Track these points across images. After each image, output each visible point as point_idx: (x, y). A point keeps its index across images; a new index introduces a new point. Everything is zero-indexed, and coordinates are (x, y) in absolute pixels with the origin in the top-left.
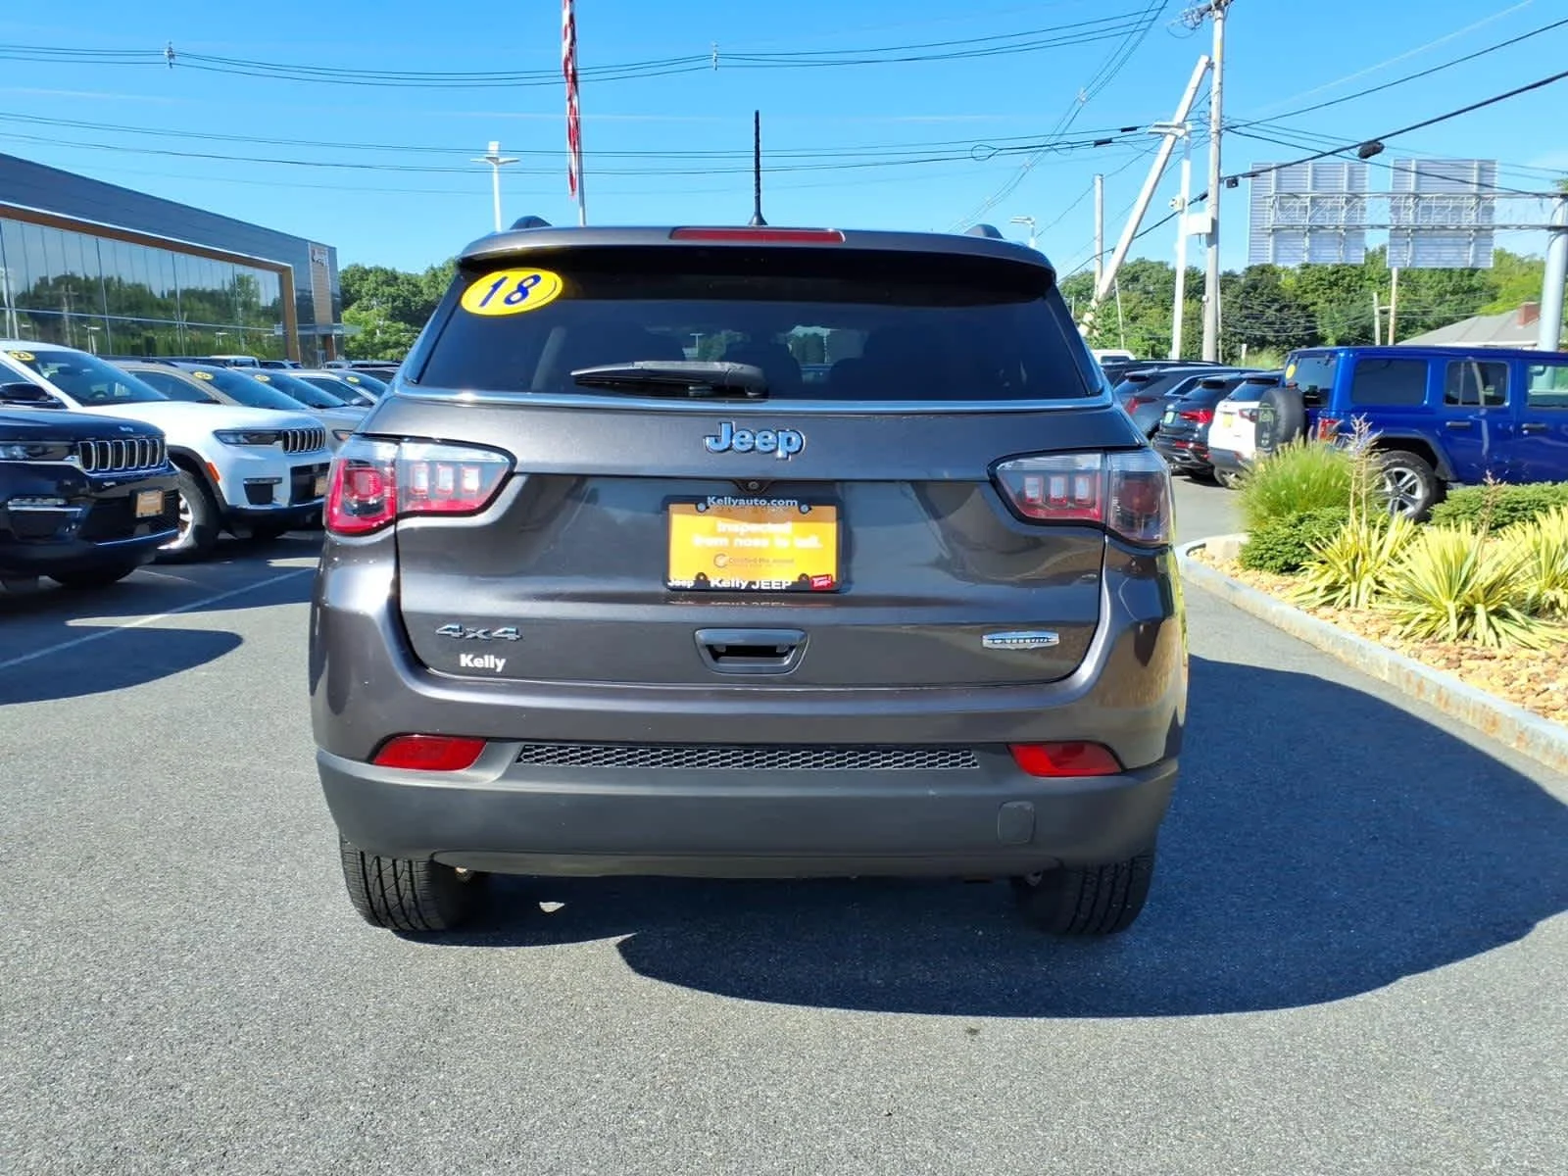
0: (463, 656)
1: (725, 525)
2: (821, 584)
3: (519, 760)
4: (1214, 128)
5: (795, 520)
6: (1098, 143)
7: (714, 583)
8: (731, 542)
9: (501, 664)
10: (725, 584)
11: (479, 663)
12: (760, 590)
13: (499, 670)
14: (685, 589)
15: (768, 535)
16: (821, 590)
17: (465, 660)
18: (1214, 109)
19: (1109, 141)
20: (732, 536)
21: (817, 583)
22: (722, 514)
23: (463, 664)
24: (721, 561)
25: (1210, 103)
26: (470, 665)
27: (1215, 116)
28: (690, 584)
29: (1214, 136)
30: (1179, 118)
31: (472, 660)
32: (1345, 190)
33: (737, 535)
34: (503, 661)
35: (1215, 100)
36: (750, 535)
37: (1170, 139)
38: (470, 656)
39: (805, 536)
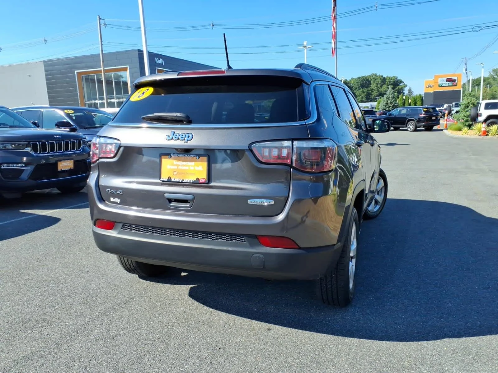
1: (176, 162)
2: (202, 181)
3: (122, 229)
5: (195, 161)
7: (173, 180)
8: (178, 167)
10: (175, 180)
11: (114, 200)
12: (185, 182)
13: (119, 202)
15: (189, 166)
16: (202, 183)
17: (112, 199)
20: (178, 166)
22: (175, 159)
24: (175, 173)
28: (166, 180)
33: (179, 165)
34: (119, 200)
36: (184, 165)
38: (113, 198)
39: (198, 166)
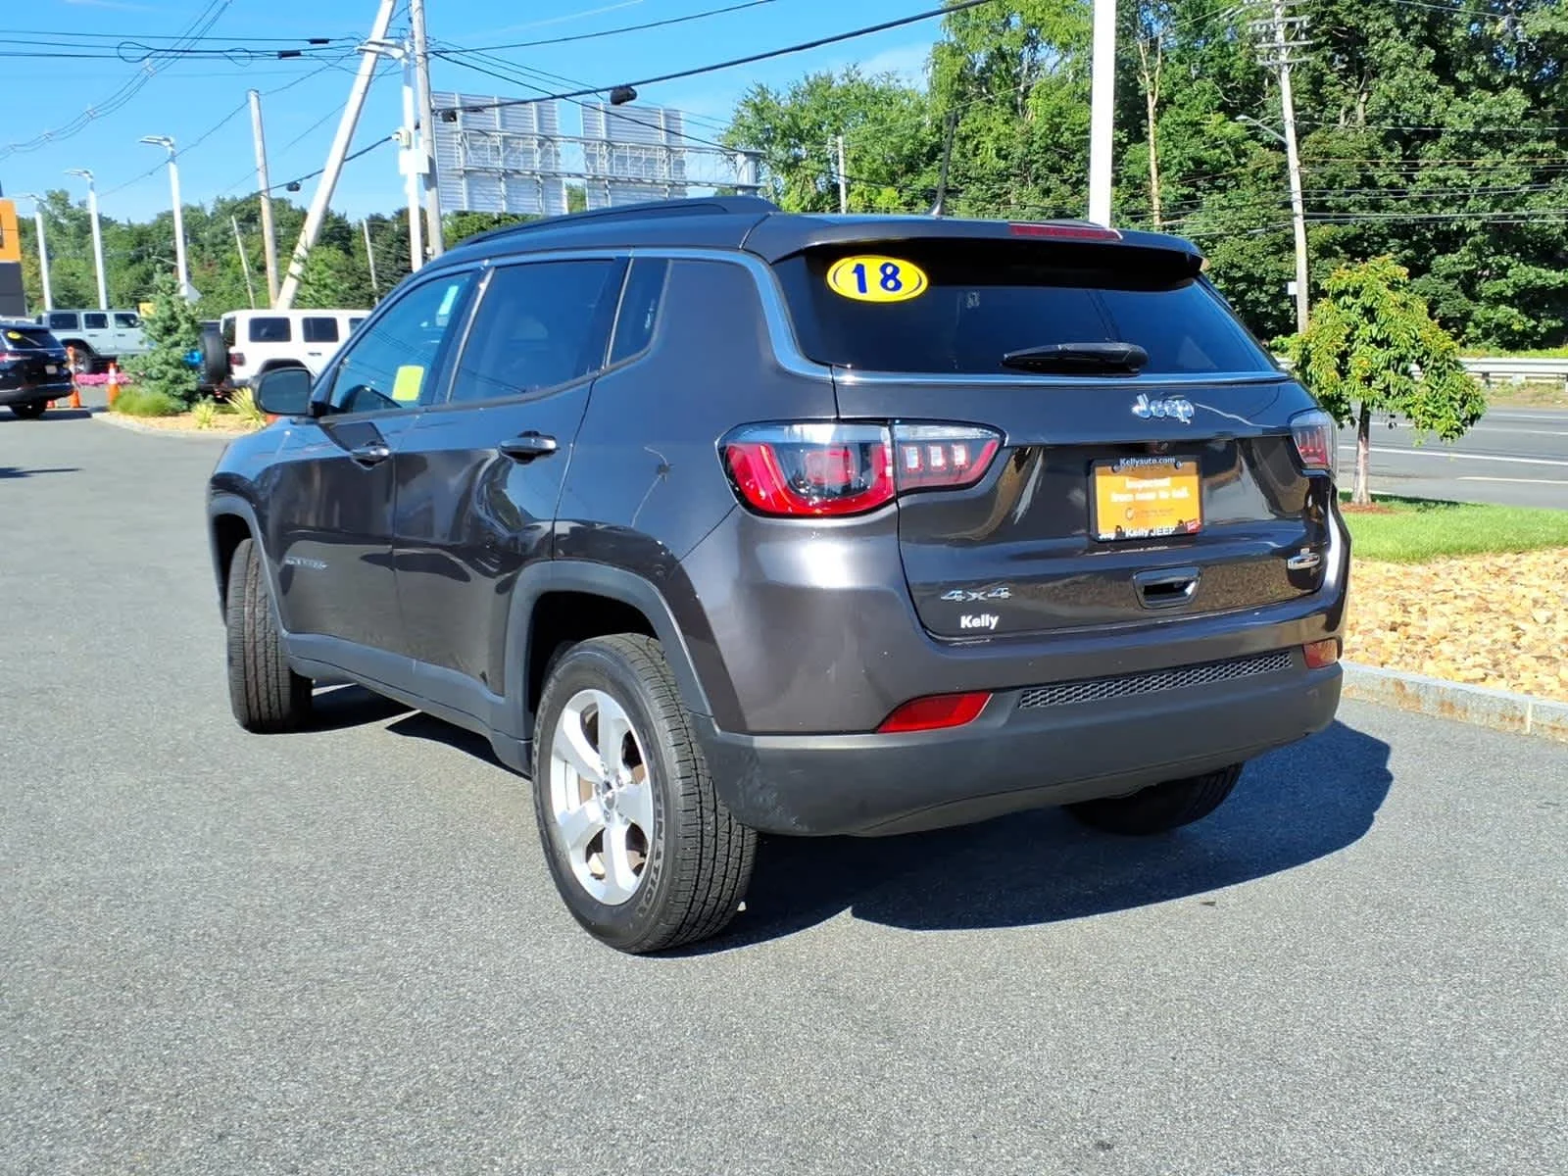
0: (963, 618)
1: (1130, 483)
3: (1019, 705)
4: (419, 50)
5: (1172, 476)
6: (284, 55)
7: (1128, 534)
8: (1134, 497)
9: (994, 621)
10: (1135, 534)
11: (977, 623)
12: (1157, 537)
13: (992, 627)
14: (1108, 541)
15: (1156, 490)
16: (1192, 534)
17: (965, 622)
18: (416, 26)
19: (296, 54)
20: (1133, 491)
21: (1191, 527)
22: (1127, 474)
23: (963, 626)
24: (1130, 514)
25: (410, 20)
26: (970, 626)
27: (418, 37)
28: (1113, 536)
29: (420, 59)
30: (377, 35)
31: (971, 621)
32: (536, 130)
33: (1138, 490)
34: (997, 618)
35: (417, 17)
36: (1144, 490)
37: (369, 58)
38: (970, 617)
39: (1179, 488)
